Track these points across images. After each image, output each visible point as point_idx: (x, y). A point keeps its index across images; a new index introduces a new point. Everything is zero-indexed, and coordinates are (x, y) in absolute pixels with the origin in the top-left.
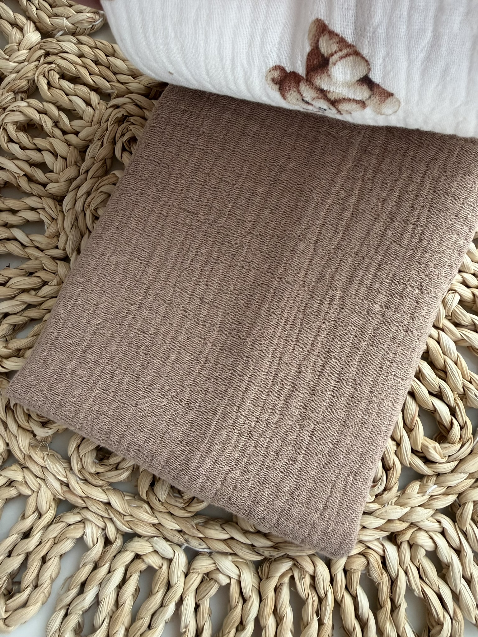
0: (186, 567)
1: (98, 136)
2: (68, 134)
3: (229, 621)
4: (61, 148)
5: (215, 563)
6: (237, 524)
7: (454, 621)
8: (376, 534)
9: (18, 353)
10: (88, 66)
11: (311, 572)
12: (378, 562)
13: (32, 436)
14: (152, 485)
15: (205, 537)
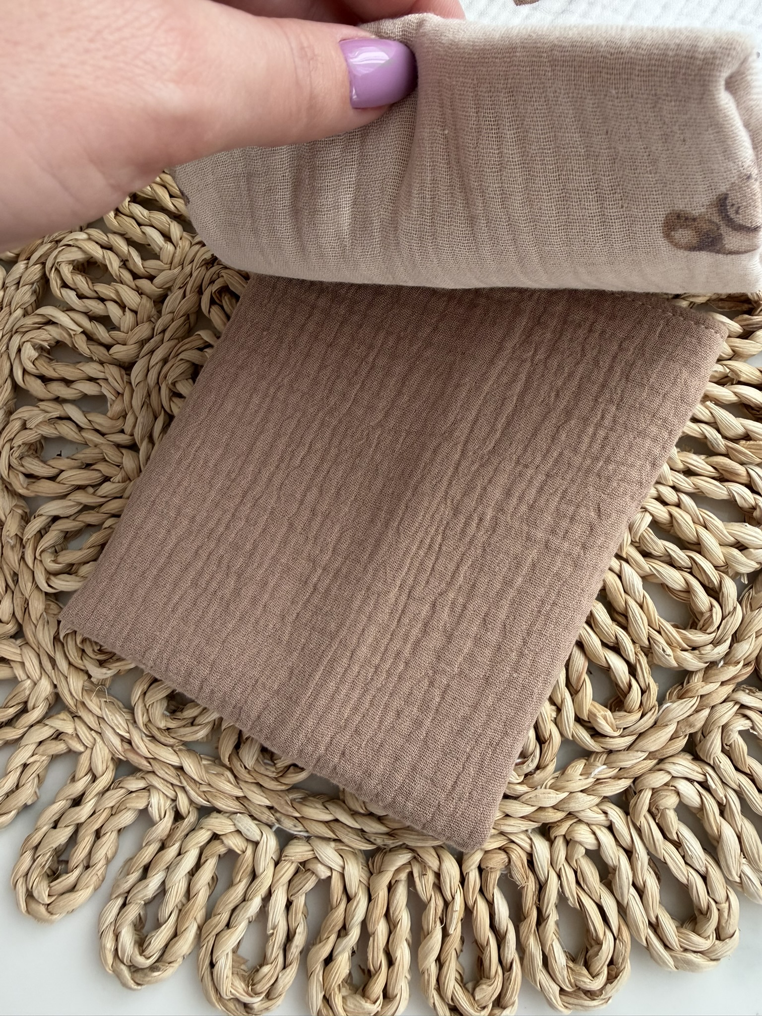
0: (277, 853)
1: (179, 282)
2: (140, 278)
3: (328, 924)
4: (131, 298)
5: (313, 850)
6: (344, 802)
7: (617, 941)
8: (522, 824)
9: (70, 570)
10: (168, 186)
11: (436, 869)
12: (522, 861)
13: (86, 677)
14: (237, 747)
15: (303, 817)
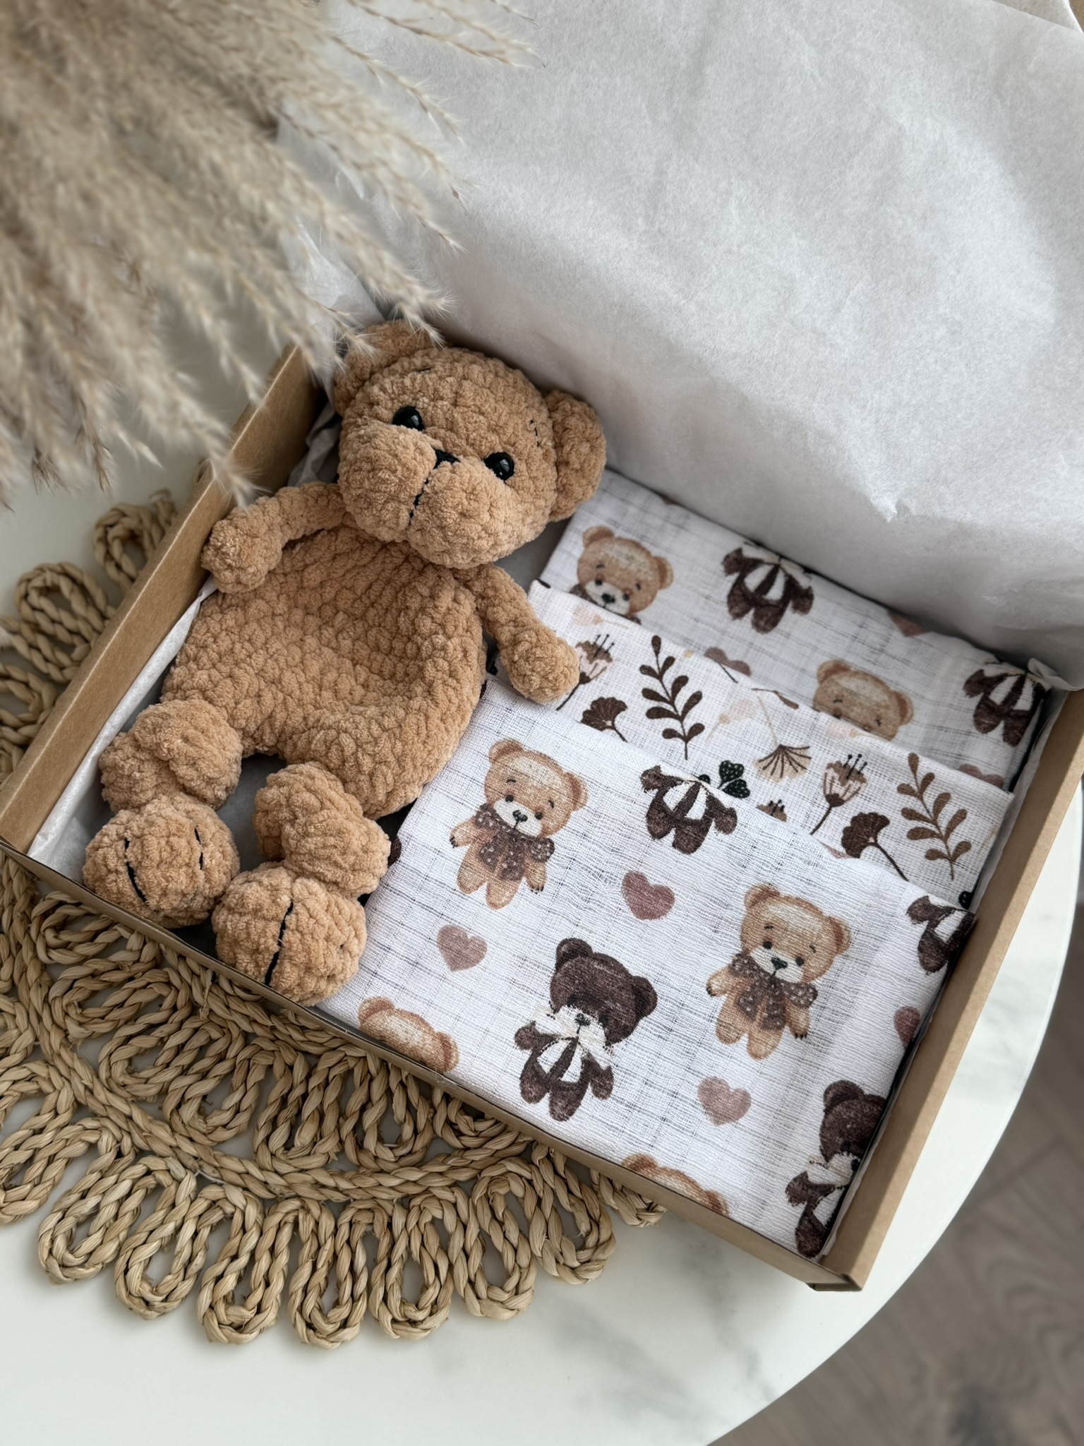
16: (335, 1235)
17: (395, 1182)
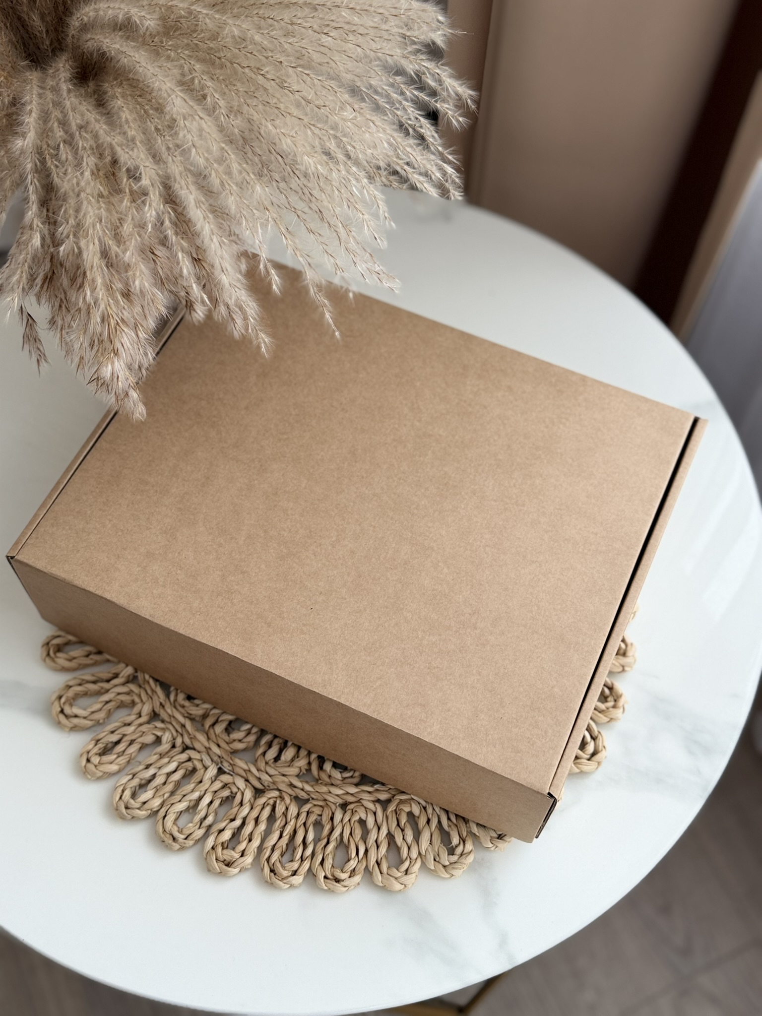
0: (215, 776)
5: (233, 780)
7: (359, 863)
8: (335, 798)
11: (287, 805)
14: (214, 724)
16: (297, 818)
17: (340, 792)
